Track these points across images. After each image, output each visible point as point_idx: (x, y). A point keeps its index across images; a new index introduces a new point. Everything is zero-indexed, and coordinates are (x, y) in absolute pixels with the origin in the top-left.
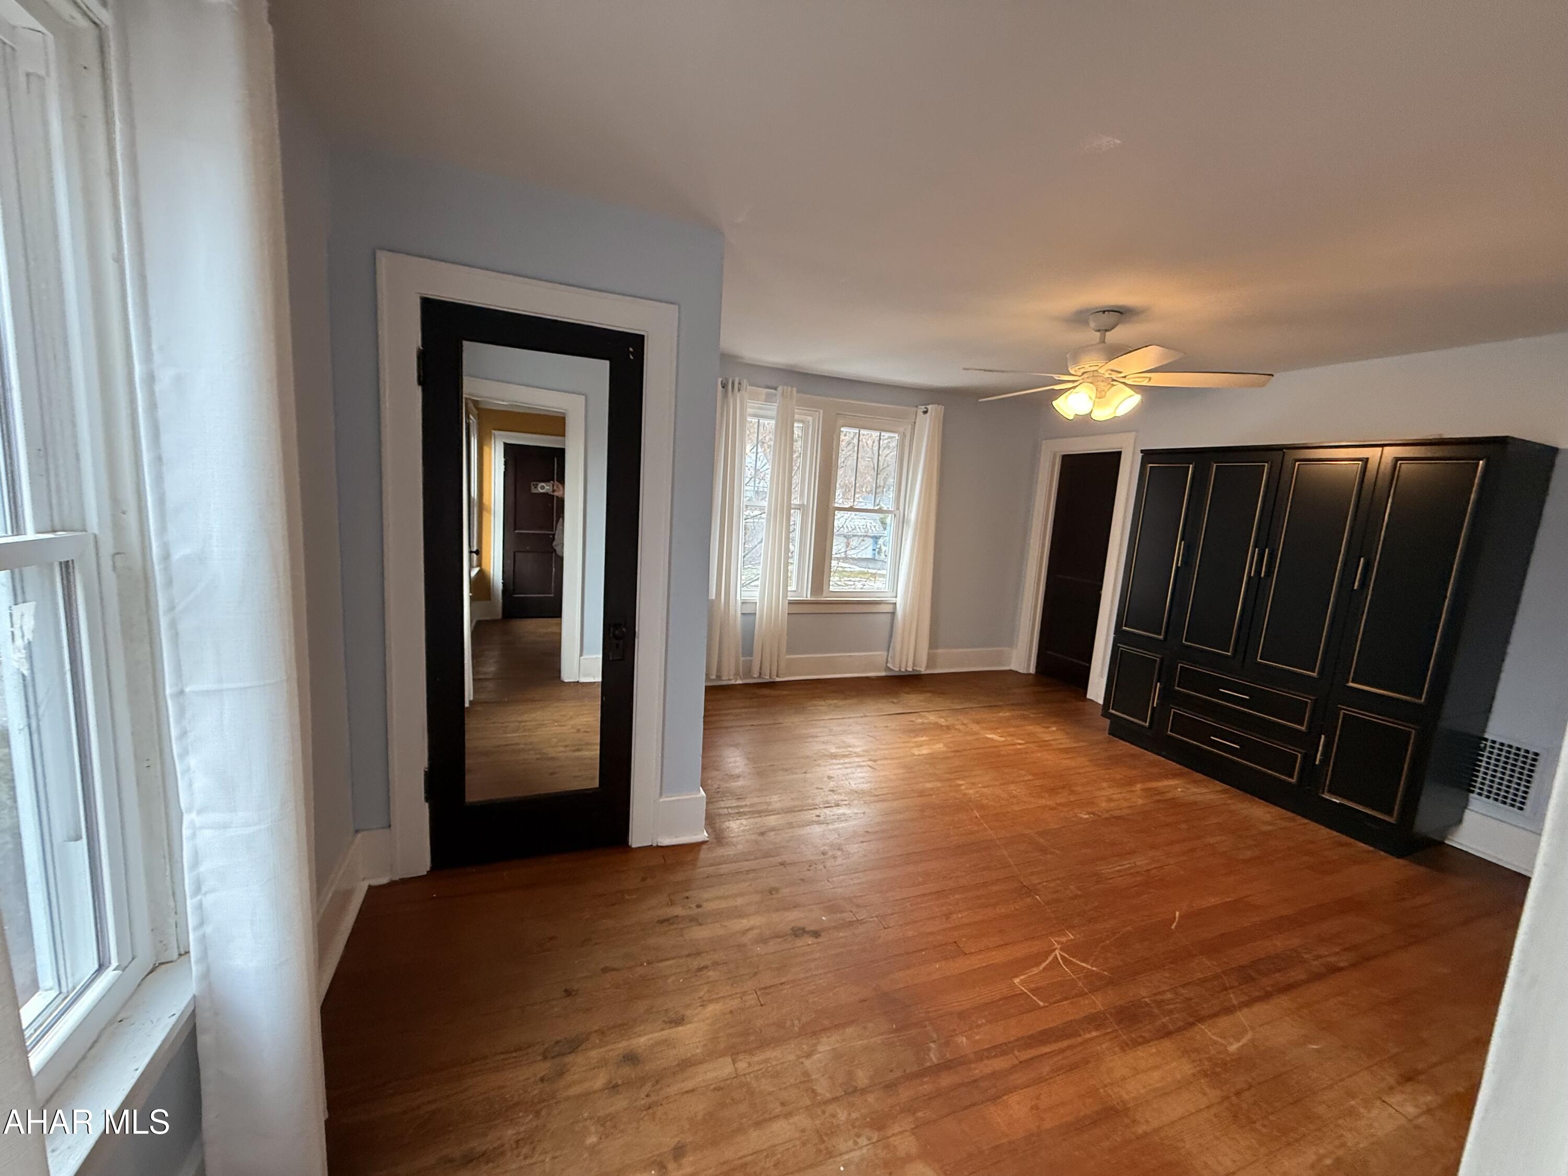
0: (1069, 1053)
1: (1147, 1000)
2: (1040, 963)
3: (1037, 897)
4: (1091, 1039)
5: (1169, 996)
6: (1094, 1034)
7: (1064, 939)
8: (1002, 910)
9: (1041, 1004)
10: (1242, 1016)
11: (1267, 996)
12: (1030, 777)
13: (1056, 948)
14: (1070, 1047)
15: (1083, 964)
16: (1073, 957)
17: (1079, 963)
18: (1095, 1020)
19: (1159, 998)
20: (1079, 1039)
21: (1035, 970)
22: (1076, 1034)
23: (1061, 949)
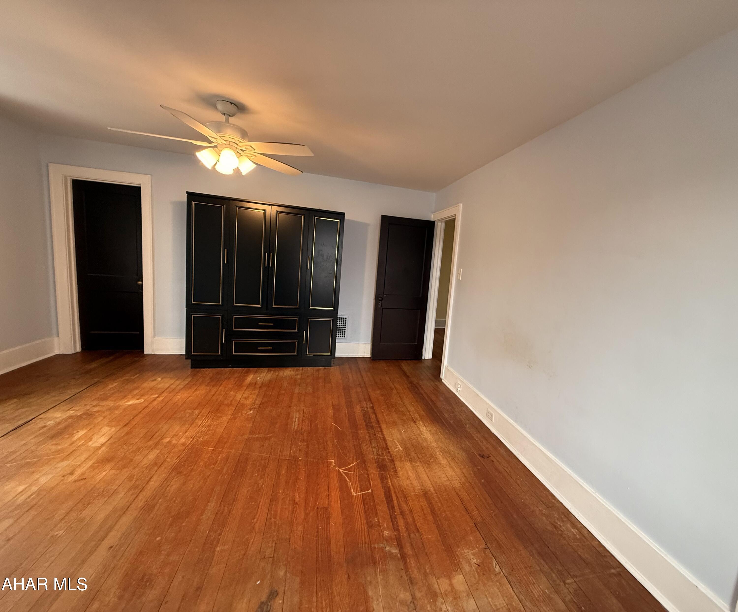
0: (398, 495)
1: (375, 457)
2: (346, 480)
3: (299, 459)
4: (392, 484)
5: (375, 450)
6: (389, 481)
7: (333, 464)
8: (302, 476)
9: (370, 491)
10: (388, 439)
11: (380, 427)
12: (197, 412)
13: (338, 469)
14: (395, 492)
15: (351, 465)
16: (346, 467)
17: (349, 466)
18: (383, 478)
19: (375, 453)
20: (391, 487)
21: (350, 483)
22: (389, 487)
23: (340, 468)
